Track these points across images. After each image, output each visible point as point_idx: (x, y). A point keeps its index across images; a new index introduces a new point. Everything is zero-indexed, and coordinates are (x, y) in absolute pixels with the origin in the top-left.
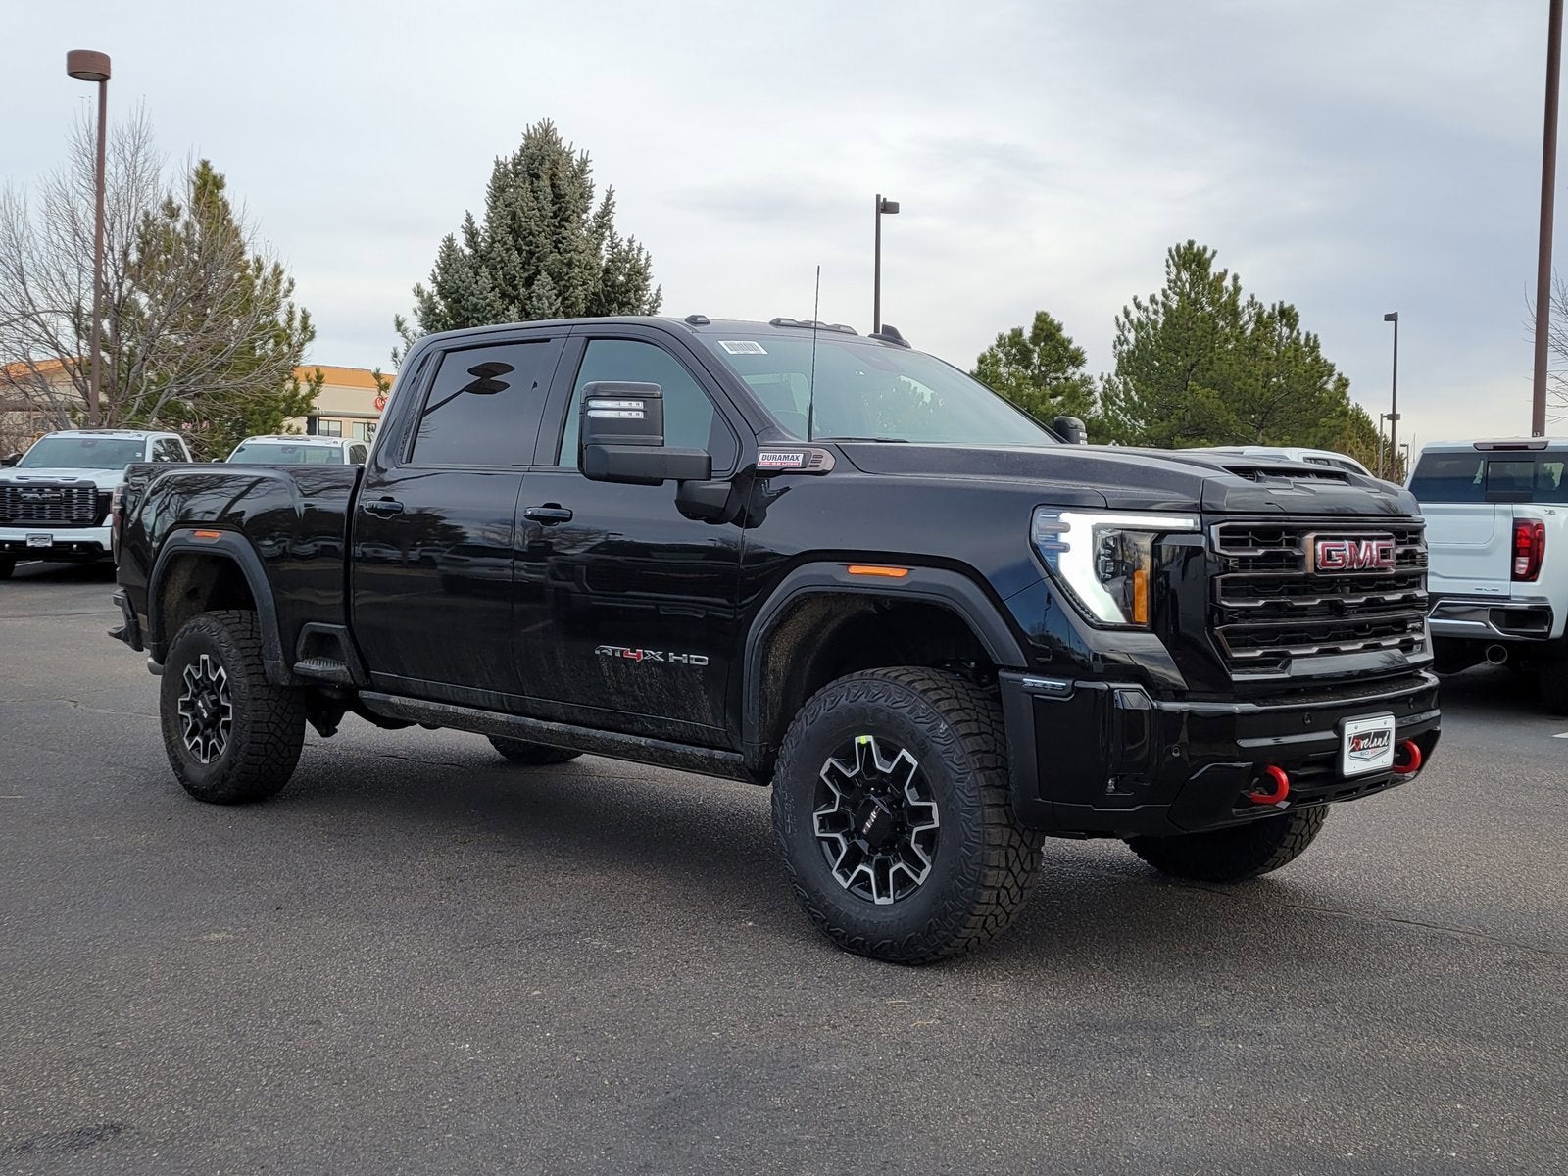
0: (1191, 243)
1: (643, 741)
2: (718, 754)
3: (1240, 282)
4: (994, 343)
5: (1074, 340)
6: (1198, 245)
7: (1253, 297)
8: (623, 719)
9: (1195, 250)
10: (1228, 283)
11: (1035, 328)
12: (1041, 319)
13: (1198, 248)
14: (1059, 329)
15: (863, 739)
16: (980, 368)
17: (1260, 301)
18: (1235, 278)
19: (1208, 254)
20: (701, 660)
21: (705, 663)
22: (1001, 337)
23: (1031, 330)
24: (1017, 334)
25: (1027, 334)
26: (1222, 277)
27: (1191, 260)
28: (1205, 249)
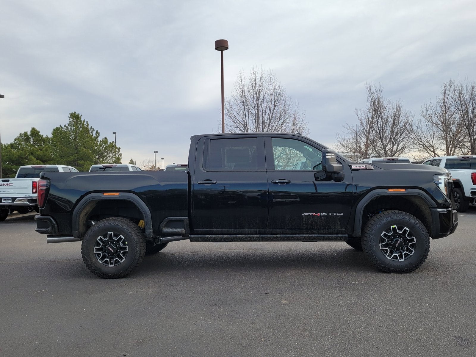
0: (75, 113)
1: (313, 235)
2: (340, 235)
3: (88, 123)
4: (19, 135)
5: (44, 135)
6: (77, 113)
7: (91, 127)
8: (305, 231)
9: (76, 114)
10: (85, 123)
11: (31, 131)
12: (33, 129)
13: (77, 114)
14: (39, 132)
15: (394, 226)
16: (14, 142)
17: (93, 128)
18: (87, 122)
19: (80, 116)
20: (341, 214)
21: (342, 214)
22: (21, 134)
23: (30, 132)
24: (26, 133)
25: (29, 133)
26: (84, 121)
27: (75, 117)
28: (79, 114)
